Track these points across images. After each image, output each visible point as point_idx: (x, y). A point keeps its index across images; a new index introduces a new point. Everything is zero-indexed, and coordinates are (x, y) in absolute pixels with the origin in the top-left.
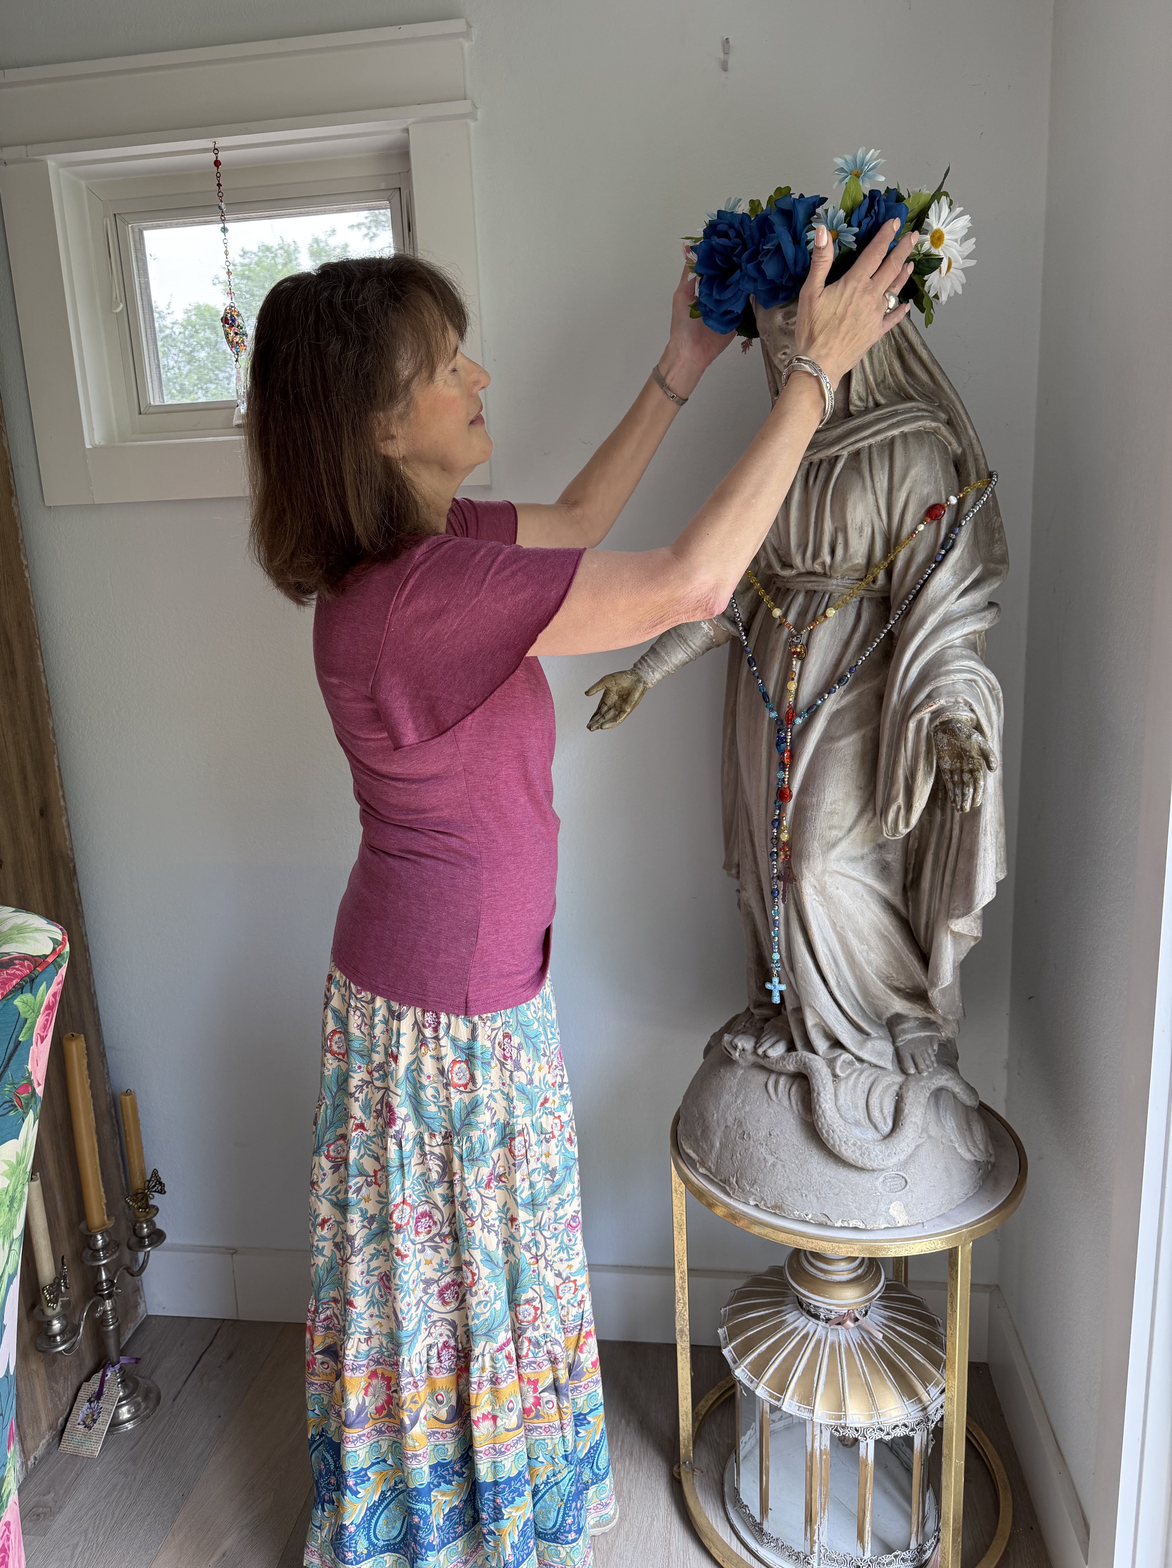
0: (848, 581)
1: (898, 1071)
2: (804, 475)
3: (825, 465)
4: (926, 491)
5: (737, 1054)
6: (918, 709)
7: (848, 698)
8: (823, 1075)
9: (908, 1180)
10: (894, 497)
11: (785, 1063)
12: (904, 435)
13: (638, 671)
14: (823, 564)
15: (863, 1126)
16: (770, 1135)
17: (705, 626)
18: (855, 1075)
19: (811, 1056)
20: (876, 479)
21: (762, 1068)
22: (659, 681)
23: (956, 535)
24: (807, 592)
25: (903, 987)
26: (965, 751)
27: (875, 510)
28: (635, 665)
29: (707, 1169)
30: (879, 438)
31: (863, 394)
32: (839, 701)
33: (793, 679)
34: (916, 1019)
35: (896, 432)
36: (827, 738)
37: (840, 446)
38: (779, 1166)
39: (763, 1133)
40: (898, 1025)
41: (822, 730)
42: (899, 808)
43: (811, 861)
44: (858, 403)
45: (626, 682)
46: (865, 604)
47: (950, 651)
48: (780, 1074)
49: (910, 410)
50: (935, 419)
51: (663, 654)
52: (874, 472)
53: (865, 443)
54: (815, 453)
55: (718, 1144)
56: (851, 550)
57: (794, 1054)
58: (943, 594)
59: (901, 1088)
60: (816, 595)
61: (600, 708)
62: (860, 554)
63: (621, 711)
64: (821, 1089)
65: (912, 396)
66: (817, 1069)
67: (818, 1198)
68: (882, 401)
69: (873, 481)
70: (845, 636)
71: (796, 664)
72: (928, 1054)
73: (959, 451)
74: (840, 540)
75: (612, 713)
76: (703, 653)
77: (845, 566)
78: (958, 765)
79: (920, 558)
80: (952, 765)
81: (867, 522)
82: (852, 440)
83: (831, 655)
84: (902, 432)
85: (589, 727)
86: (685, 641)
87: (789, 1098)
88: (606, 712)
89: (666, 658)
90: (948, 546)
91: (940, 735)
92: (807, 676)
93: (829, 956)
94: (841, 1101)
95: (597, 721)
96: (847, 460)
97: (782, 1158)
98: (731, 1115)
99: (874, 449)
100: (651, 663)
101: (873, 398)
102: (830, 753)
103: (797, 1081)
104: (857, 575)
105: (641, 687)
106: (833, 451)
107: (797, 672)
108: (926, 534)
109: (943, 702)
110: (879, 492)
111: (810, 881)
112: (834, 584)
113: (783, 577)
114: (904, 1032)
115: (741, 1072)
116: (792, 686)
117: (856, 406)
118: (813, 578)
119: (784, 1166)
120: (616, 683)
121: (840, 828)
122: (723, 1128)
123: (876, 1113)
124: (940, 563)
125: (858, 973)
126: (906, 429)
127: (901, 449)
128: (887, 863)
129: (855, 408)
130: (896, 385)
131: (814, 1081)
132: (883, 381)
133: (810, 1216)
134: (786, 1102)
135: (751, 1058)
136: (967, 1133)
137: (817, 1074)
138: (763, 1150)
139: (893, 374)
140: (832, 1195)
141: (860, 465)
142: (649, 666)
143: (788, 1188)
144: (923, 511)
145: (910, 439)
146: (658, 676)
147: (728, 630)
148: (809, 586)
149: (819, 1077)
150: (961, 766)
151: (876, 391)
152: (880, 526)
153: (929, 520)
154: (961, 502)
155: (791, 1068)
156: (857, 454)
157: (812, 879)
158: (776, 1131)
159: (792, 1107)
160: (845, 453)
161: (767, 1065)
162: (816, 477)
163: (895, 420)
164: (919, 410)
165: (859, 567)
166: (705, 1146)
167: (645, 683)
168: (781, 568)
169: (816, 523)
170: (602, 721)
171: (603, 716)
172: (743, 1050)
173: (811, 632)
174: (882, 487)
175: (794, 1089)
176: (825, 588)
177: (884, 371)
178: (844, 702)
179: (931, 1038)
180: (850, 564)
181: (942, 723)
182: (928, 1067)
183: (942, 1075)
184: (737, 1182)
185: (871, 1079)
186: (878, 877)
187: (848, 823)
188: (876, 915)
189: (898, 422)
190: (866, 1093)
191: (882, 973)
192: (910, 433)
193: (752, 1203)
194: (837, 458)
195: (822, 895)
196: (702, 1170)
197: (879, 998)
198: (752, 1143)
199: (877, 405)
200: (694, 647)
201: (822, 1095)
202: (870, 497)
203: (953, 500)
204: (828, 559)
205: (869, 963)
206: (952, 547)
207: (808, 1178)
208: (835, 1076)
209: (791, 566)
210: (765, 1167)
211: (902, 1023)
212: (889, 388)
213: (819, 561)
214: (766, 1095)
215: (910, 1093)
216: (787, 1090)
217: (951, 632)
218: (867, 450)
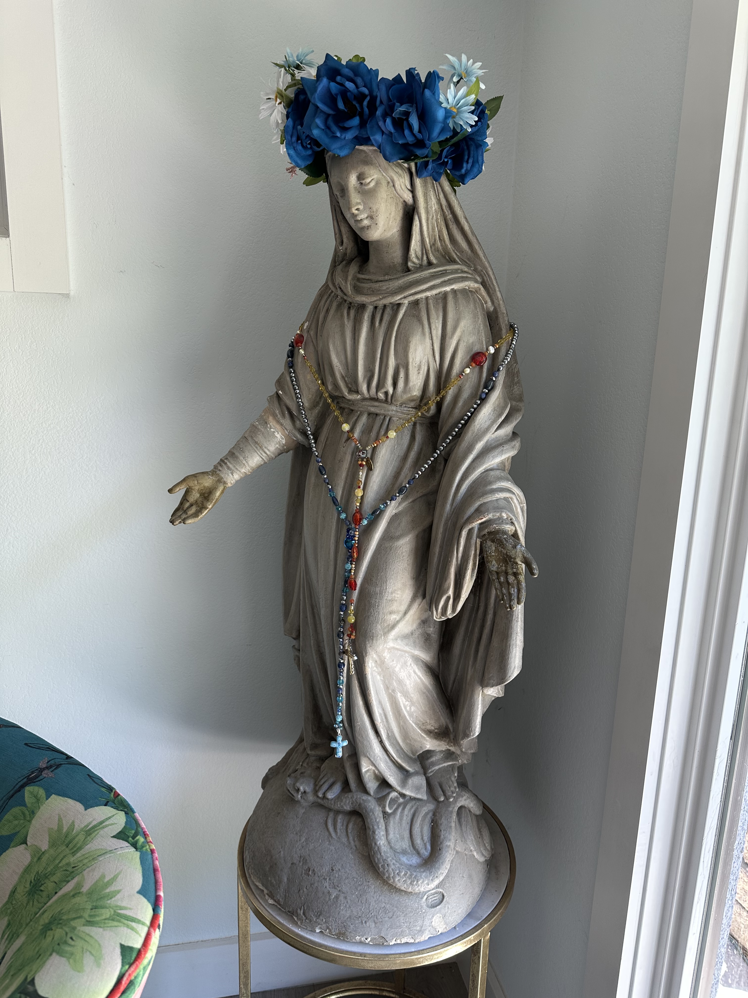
0: (405, 409)
1: (431, 799)
2: (370, 317)
3: (388, 311)
4: (471, 341)
5: (299, 796)
6: (470, 520)
7: (404, 505)
8: (376, 814)
9: (445, 894)
10: (447, 343)
11: (342, 804)
12: (454, 291)
13: (218, 472)
14: (386, 393)
15: (409, 853)
16: (333, 870)
17: (278, 436)
18: (400, 810)
19: (365, 797)
20: (433, 327)
21: (321, 806)
22: (237, 482)
23: (496, 378)
24: (369, 414)
25: (433, 728)
26: (510, 557)
27: (431, 353)
28: (215, 467)
29: (275, 901)
30: (434, 292)
31: (419, 254)
32: (398, 507)
33: (359, 487)
34: (441, 752)
35: (448, 289)
36: (387, 537)
37: (402, 296)
38: (341, 898)
39: (326, 869)
40: (428, 759)
41: (383, 530)
42: (449, 598)
43: (374, 641)
44: (415, 260)
45: (208, 482)
46: (418, 427)
47: (492, 473)
48: (337, 812)
49: (456, 271)
50: (476, 281)
51: (241, 458)
52: (432, 321)
53: (423, 295)
54: (380, 299)
55: (286, 880)
56: (411, 384)
57: (350, 795)
58: (486, 426)
59: (434, 814)
60: (378, 418)
61: (181, 503)
62: (417, 387)
63: (202, 508)
64: (376, 827)
65: (455, 259)
66: (371, 810)
67: (376, 923)
68: (434, 261)
69: (430, 328)
70: (402, 453)
71: (362, 475)
72: (452, 781)
73: (492, 309)
74: (402, 375)
75: (193, 510)
76: (276, 457)
77: (405, 397)
78: (504, 568)
79: (466, 394)
80: (498, 568)
81: (424, 362)
82: (413, 291)
83: (391, 468)
84: (452, 289)
85: (172, 522)
86: (261, 447)
87: (347, 835)
88: (188, 508)
89: (244, 462)
90: (489, 386)
91: (489, 543)
92: (371, 485)
93: (383, 715)
94: (391, 836)
95: (180, 517)
96: (407, 307)
97: (344, 890)
98: (296, 853)
99: (431, 301)
100: (231, 466)
101: (427, 257)
102: (391, 550)
103: (353, 819)
104: (412, 404)
105: (221, 488)
106: (396, 299)
107: (363, 482)
108: (471, 375)
109: (490, 516)
110: (434, 338)
111: (372, 657)
112: (392, 410)
113: (349, 400)
114: (433, 764)
115: (302, 811)
116: (359, 493)
117: (414, 263)
118: (376, 404)
119: (346, 898)
120: (198, 483)
121: (398, 612)
122: (290, 865)
123: (418, 841)
124: (483, 400)
125: (402, 723)
126: (455, 286)
127: (453, 303)
128: (428, 635)
129: (412, 265)
130: (443, 249)
131: (369, 820)
132: (434, 244)
133: (369, 939)
134: (344, 840)
135: (311, 798)
136: (480, 840)
137: (371, 814)
138: (327, 884)
139: (441, 239)
140: (387, 919)
141: (419, 313)
142: (229, 468)
143: (350, 917)
144: (469, 357)
145: (459, 295)
146: (237, 477)
147: (298, 439)
148: (373, 410)
149: (373, 817)
150: (506, 570)
151: (430, 252)
152: (434, 366)
153: (474, 365)
154: (497, 351)
155: (348, 808)
156: (416, 303)
157: (375, 656)
158: (338, 867)
159: (350, 843)
160: (406, 302)
161: (326, 805)
162: (381, 320)
163: (446, 278)
164: (463, 272)
165: (415, 398)
166: (273, 881)
167: (225, 483)
168: (348, 393)
169: (381, 358)
170: (184, 516)
171: (185, 512)
172: (305, 792)
173: (374, 449)
174: (437, 334)
175: (350, 826)
176: (386, 413)
177: (435, 236)
178: (400, 508)
179: (452, 766)
180: (409, 395)
181: (490, 533)
182: (453, 793)
183: (462, 797)
184: (304, 913)
185: (413, 810)
186: (423, 648)
187: (403, 608)
188: (420, 678)
189: (449, 280)
190: (409, 824)
191: (420, 721)
192: (458, 290)
193: (318, 931)
194: (399, 305)
195: (381, 667)
196: (271, 901)
197: (415, 740)
198: (317, 878)
199: (430, 264)
200: (268, 453)
201: (377, 833)
202: (428, 341)
203: (492, 350)
204: (391, 390)
205: (411, 715)
206: (493, 388)
207: (367, 906)
208: (384, 813)
209: (357, 392)
210: (330, 899)
211: (431, 757)
212: (438, 251)
213: (383, 390)
214: (327, 833)
215: (443, 820)
216: (344, 827)
217: (494, 458)
218: (424, 302)
